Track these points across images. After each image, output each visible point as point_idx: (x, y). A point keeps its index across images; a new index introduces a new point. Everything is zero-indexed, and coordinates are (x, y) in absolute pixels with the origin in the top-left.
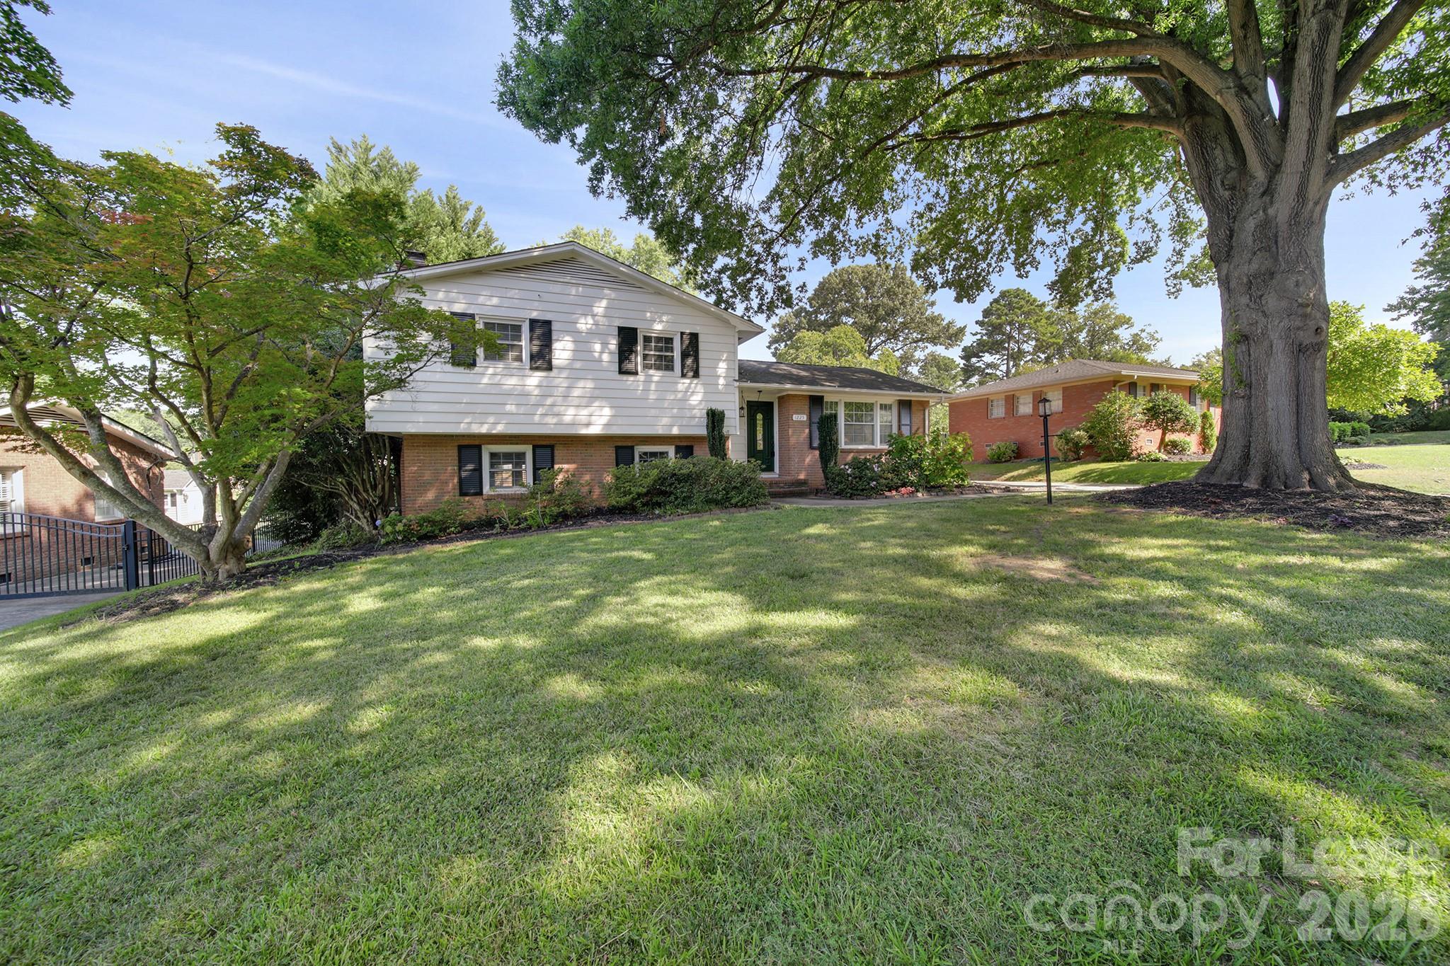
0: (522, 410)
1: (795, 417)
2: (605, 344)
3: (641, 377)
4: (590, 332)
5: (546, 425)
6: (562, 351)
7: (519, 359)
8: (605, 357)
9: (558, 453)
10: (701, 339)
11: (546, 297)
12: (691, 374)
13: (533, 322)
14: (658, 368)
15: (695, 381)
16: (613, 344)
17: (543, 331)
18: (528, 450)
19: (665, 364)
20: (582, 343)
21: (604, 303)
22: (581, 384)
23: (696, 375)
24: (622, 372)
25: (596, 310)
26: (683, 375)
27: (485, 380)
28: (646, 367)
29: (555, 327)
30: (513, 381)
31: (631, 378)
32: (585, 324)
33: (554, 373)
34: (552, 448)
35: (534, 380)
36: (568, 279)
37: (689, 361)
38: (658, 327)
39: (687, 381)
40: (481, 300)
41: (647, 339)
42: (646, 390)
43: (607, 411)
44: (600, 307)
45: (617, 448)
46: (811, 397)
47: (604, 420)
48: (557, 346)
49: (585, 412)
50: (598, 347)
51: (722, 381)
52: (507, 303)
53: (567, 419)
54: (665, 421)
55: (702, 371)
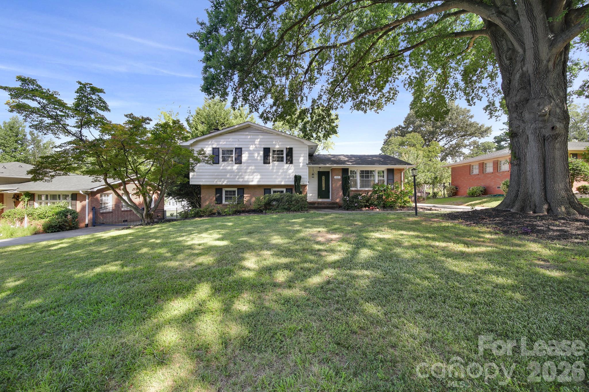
0: (232, 177)
1: (335, 177)
2: (259, 154)
3: (271, 164)
4: (254, 150)
5: (240, 182)
6: (245, 157)
7: (232, 161)
8: (259, 158)
9: (245, 191)
10: (294, 150)
11: (240, 140)
12: (289, 163)
13: (236, 148)
14: (278, 161)
15: (291, 165)
16: (262, 153)
17: (239, 151)
18: (236, 189)
19: (281, 159)
20: (251, 154)
21: (259, 140)
22: (250, 168)
23: (291, 163)
24: (265, 163)
25: (256, 143)
26: (287, 163)
27: (221, 168)
28: (273, 161)
29: (243, 149)
30: (229, 168)
31: (267, 165)
32: (252, 147)
33: (242, 165)
34: (243, 189)
35: (236, 167)
36: (247, 133)
37: (289, 158)
38: (277, 147)
39: (288, 165)
40: (221, 143)
41: (274, 151)
42: (273, 169)
43: (259, 177)
44: (257, 141)
45: (265, 189)
46: (343, 169)
47: (257, 180)
48: (243, 155)
49: (251, 177)
50: (256, 155)
51: (301, 165)
52: (228, 143)
53: (246, 179)
54: (279, 180)
55: (294, 161)
